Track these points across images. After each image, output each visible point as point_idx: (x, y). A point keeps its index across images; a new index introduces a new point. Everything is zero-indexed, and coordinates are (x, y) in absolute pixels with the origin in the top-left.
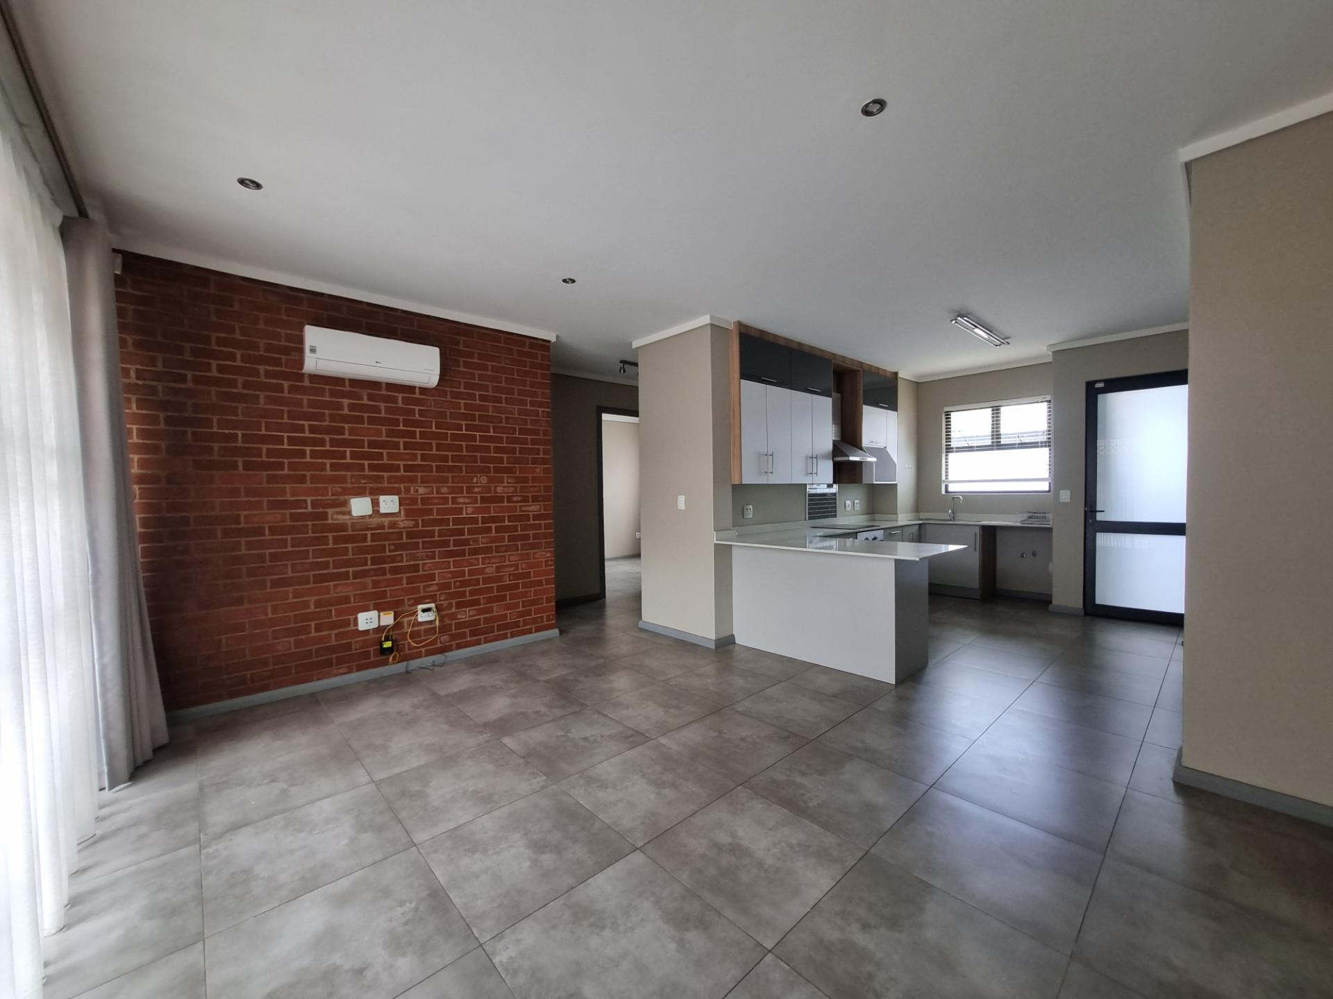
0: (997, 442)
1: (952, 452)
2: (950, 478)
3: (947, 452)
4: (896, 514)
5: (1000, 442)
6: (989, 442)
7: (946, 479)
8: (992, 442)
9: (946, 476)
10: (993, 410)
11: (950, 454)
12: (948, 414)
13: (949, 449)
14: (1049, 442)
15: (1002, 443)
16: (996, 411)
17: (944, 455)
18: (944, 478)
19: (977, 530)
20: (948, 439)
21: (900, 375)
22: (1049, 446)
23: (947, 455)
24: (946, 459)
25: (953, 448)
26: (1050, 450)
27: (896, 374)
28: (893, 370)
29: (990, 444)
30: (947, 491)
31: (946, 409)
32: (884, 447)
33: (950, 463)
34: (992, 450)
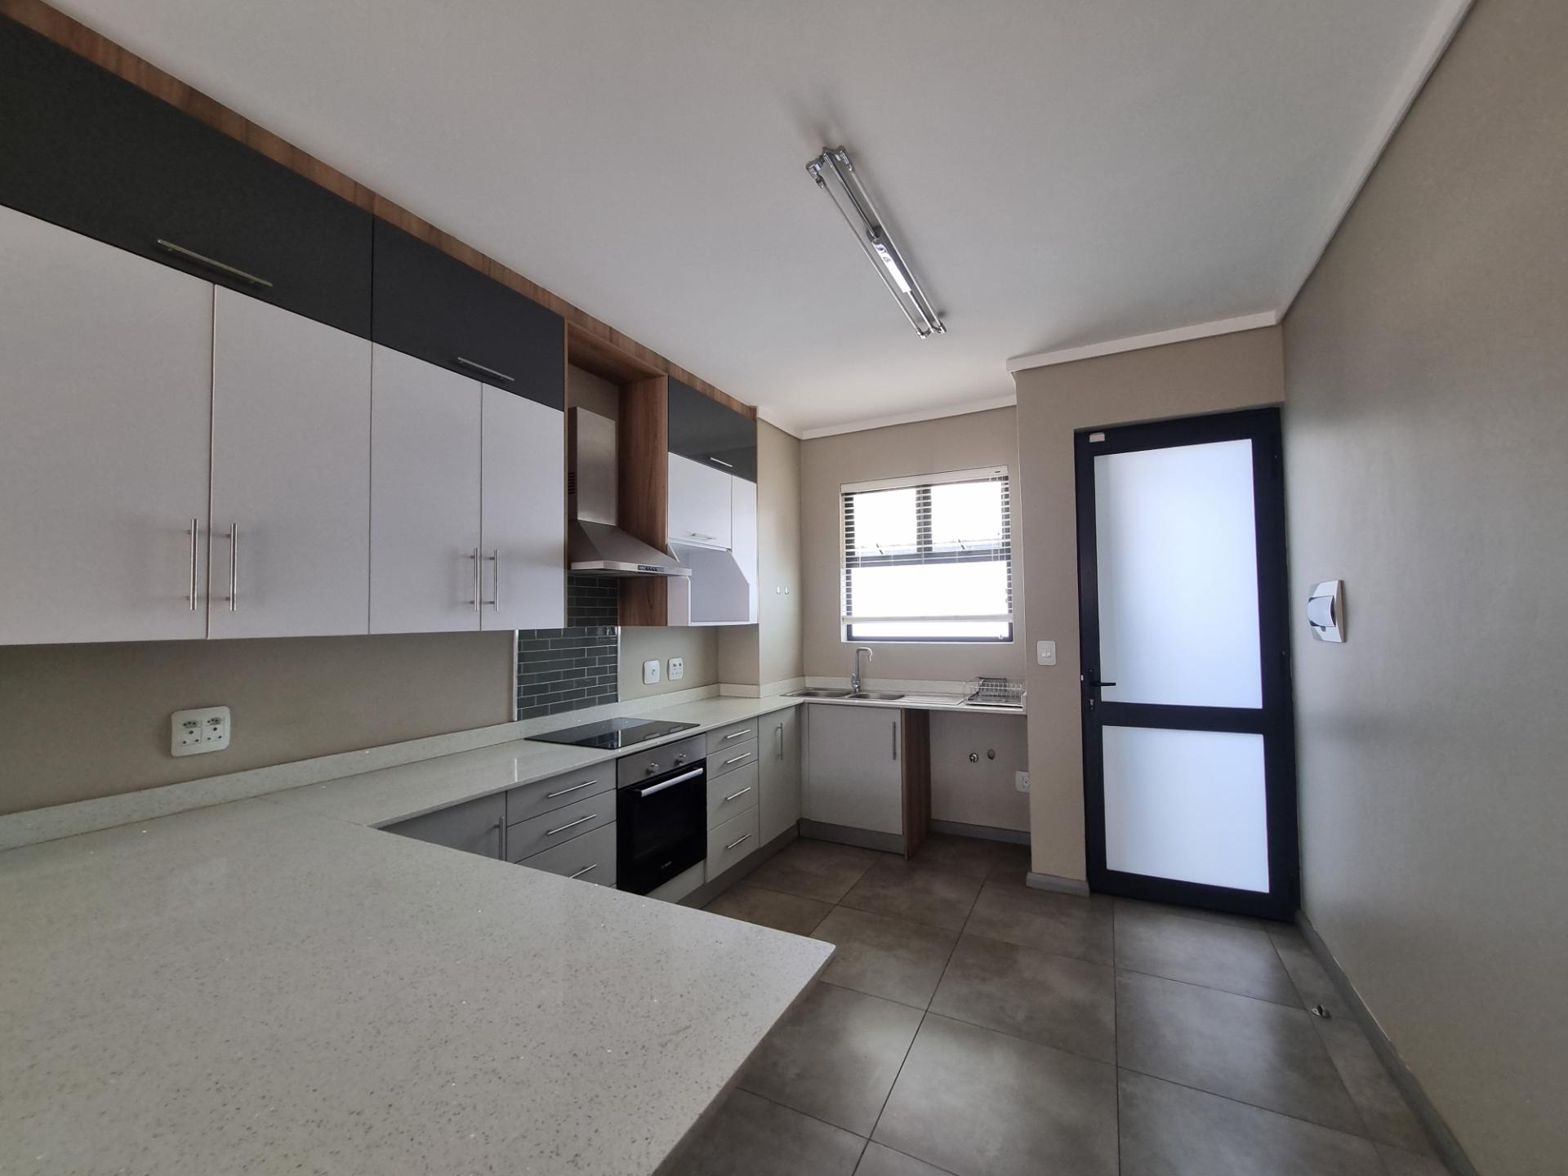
0: (926, 549)
1: (856, 565)
2: (855, 613)
3: (848, 566)
4: (757, 684)
5: (930, 549)
6: (913, 550)
7: (848, 614)
8: (919, 550)
9: (849, 609)
10: (919, 492)
11: (853, 570)
12: (848, 497)
13: (852, 561)
14: (1008, 551)
15: (934, 551)
16: (924, 492)
17: (843, 571)
18: (844, 613)
19: (897, 718)
20: (850, 542)
21: (760, 415)
22: (1009, 558)
23: (848, 572)
24: (848, 578)
25: (856, 559)
26: (1009, 565)
28: (749, 402)
29: (915, 552)
30: (850, 637)
31: (846, 489)
32: (725, 550)
33: (853, 587)
34: (919, 563)
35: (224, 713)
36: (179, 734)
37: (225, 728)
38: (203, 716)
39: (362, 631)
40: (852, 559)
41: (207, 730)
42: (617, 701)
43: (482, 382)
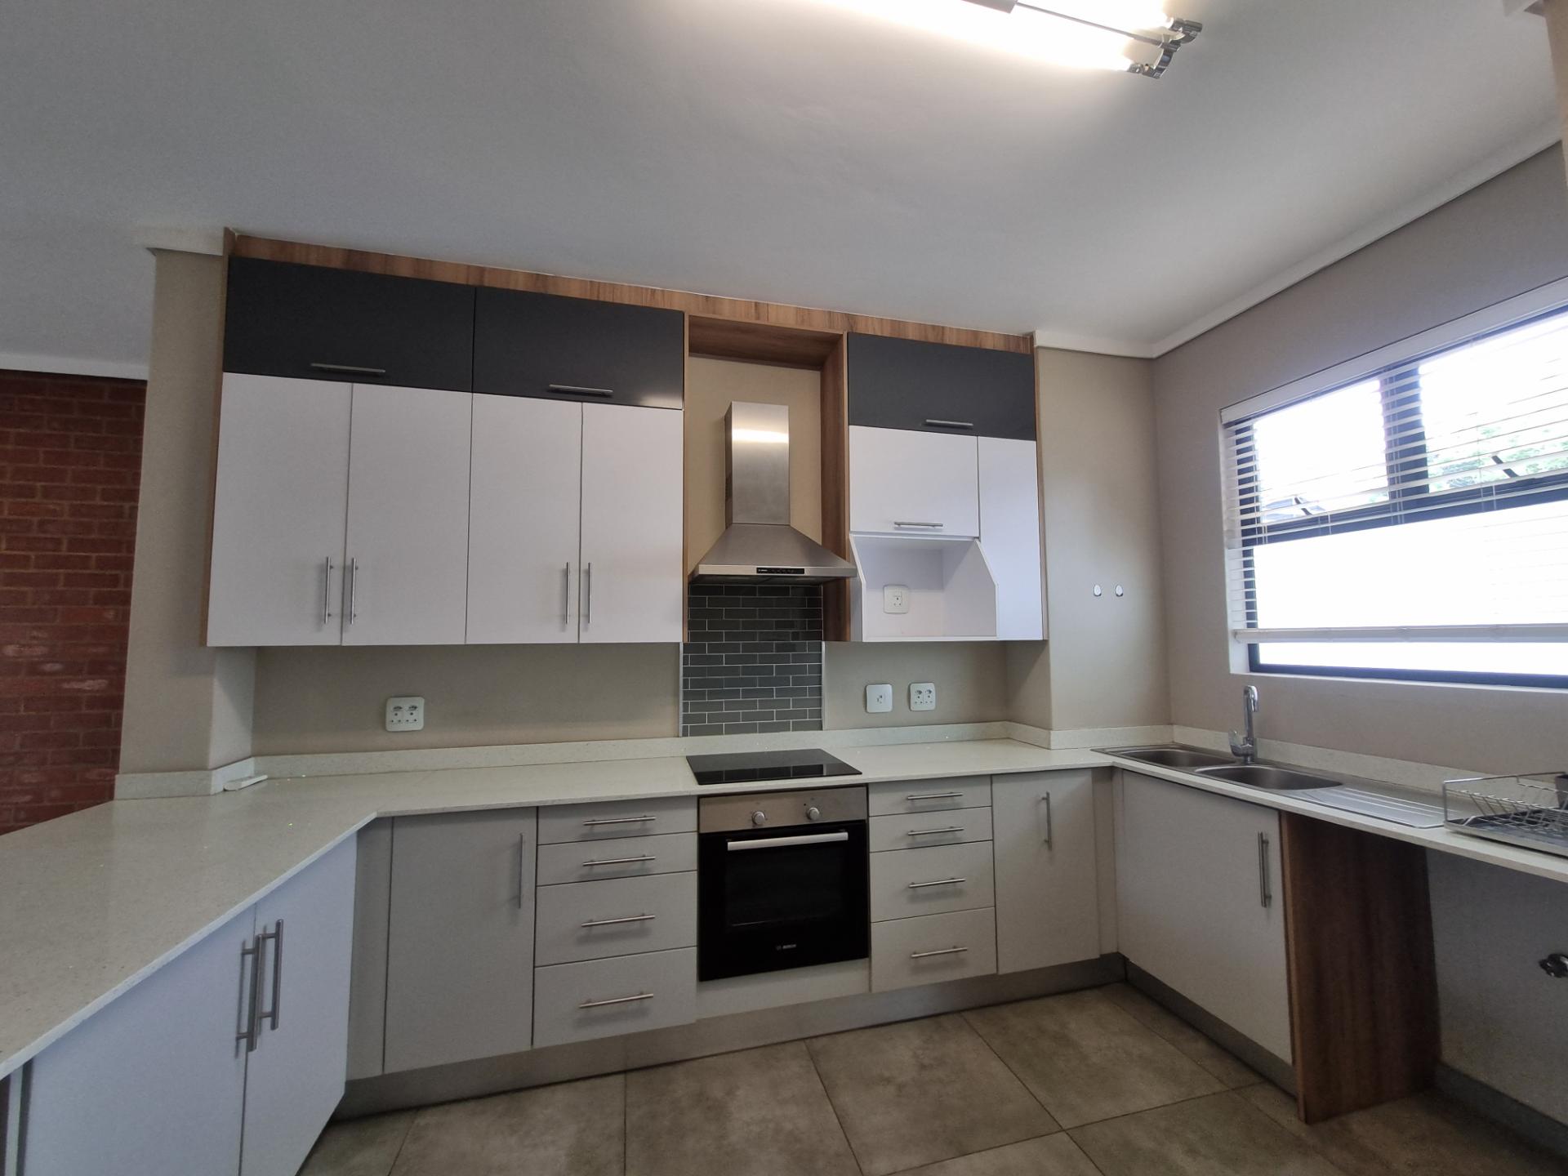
0: (1413, 491)
1: (1260, 541)
2: (1264, 622)
3: (1245, 542)
4: (1048, 727)
5: (1425, 489)
6: (1382, 498)
7: (1250, 626)
8: (1395, 497)
9: (1251, 616)
10: (1388, 381)
11: (1257, 550)
12: (1239, 427)
13: (1252, 535)
15: (1430, 492)
16: (1400, 378)
17: (1239, 552)
18: (1235, 619)
20: (1248, 499)
21: (1039, 341)
23: (1247, 553)
24: (1247, 564)
25: (1259, 530)
27: (1030, 338)
28: (1017, 329)
29: (1384, 500)
30: (1254, 665)
31: (1229, 415)
32: (970, 540)
33: (1258, 579)
34: (1395, 521)
35: (420, 702)
36: (390, 715)
37: (420, 714)
38: (406, 703)
39: (459, 641)
40: (1253, 531)
41: (407, 716)
42: (821, 729)
43: (582, 402)
